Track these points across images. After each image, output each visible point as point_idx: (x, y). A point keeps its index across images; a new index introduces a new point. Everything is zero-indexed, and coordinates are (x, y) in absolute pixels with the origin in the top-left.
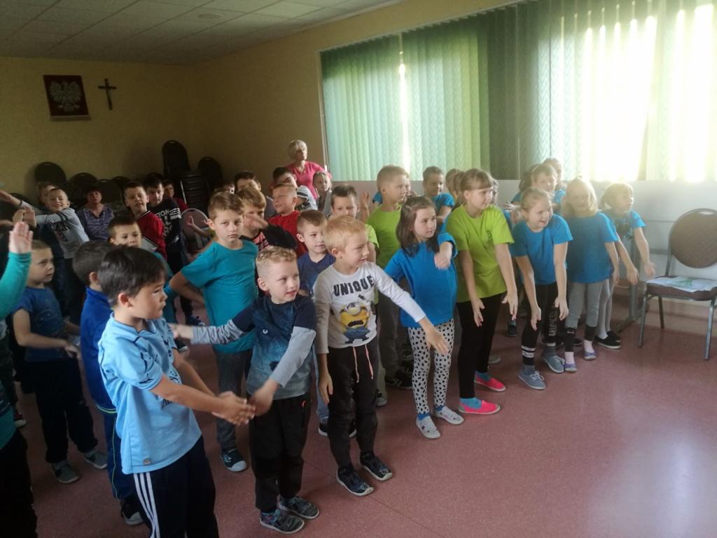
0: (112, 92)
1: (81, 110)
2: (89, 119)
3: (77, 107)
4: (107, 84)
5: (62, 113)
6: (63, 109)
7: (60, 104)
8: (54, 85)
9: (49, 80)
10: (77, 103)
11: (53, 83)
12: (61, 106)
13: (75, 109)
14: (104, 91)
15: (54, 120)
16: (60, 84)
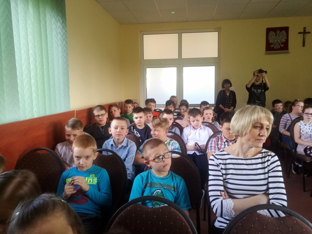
0: (307, 36)
1: (284, 47)
2: (288, 53)
3: (282, 45)
4: (305, 30)
5: (273, 49)
6: (273, 47)
7: (272, 44)
8: (272, 33)
9: (269, 30)
10: (282, 44)
11: (271, 32)
12: (272, 46)
13: (281, 47)
14: (302, 35)
15: (267, 54)
16: (275, 32)
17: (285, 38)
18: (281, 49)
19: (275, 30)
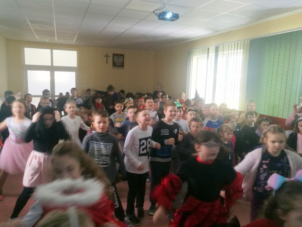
1: (122, 65)
2: (124, 69)
3: (121, 64)
5: (116, 66)
8: (116, 57)
9: (114, 55)
10: (121, 63)
12: (116, 64)
15: (113, 68)
16: (117, 56)
17: (122, 60)
18: (120, 66)
19: (117, 55)
